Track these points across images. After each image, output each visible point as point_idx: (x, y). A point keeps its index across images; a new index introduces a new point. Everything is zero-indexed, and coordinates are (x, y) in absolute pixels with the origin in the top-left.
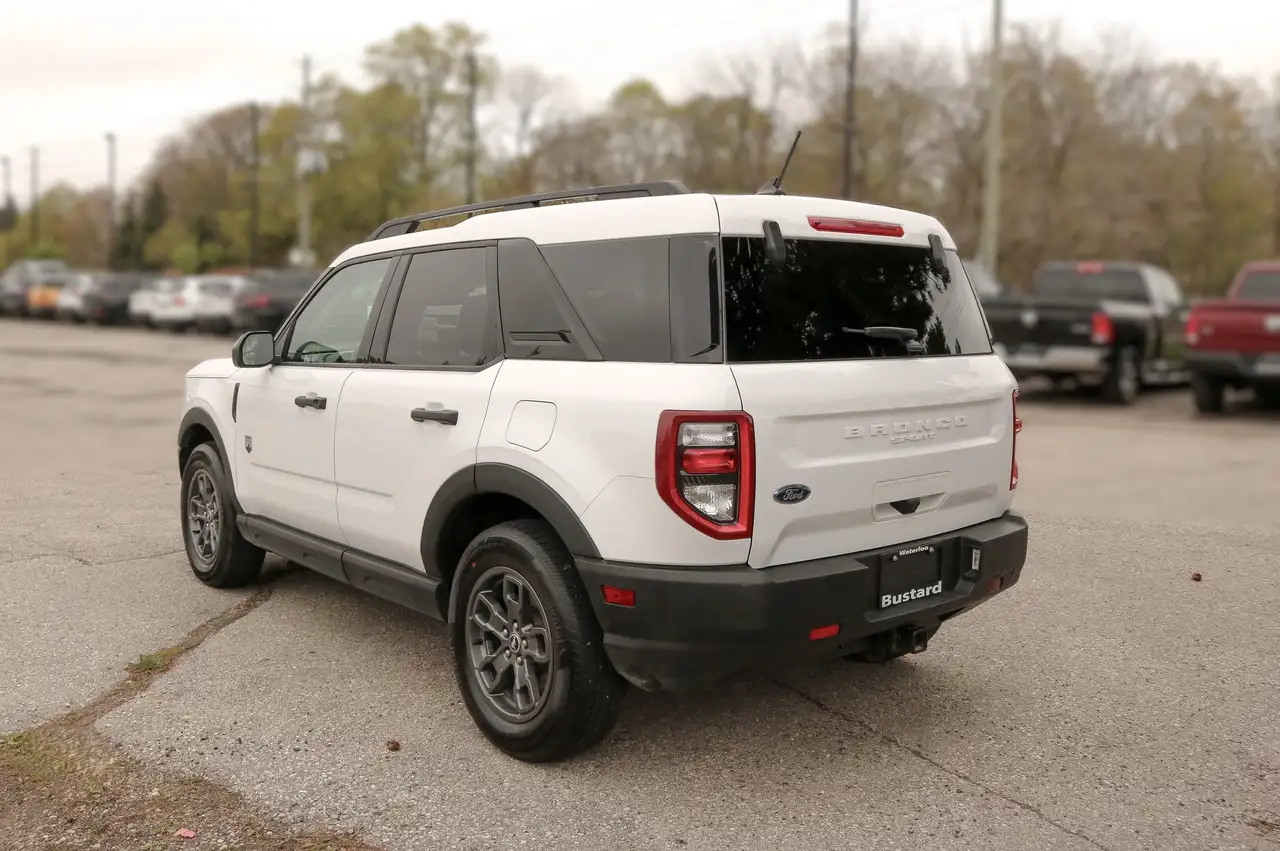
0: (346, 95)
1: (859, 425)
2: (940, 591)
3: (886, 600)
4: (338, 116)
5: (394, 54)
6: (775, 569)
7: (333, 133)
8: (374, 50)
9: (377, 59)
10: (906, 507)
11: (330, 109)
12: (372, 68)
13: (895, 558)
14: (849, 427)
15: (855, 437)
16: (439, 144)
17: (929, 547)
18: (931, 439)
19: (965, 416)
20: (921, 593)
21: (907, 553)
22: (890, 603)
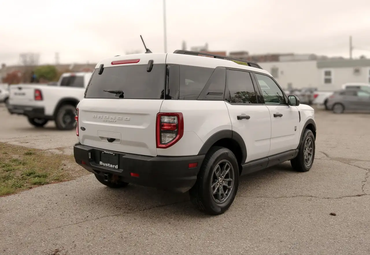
2: (117, 168)
3: (101, 163)
10: (111, 140)
13: (103, 152)
15: (94, 117)
17: (113, 153)
18: (115, 122)
19: (128, 117)
20: (111, 166)
21: (106, 152)
22: (102, 164)
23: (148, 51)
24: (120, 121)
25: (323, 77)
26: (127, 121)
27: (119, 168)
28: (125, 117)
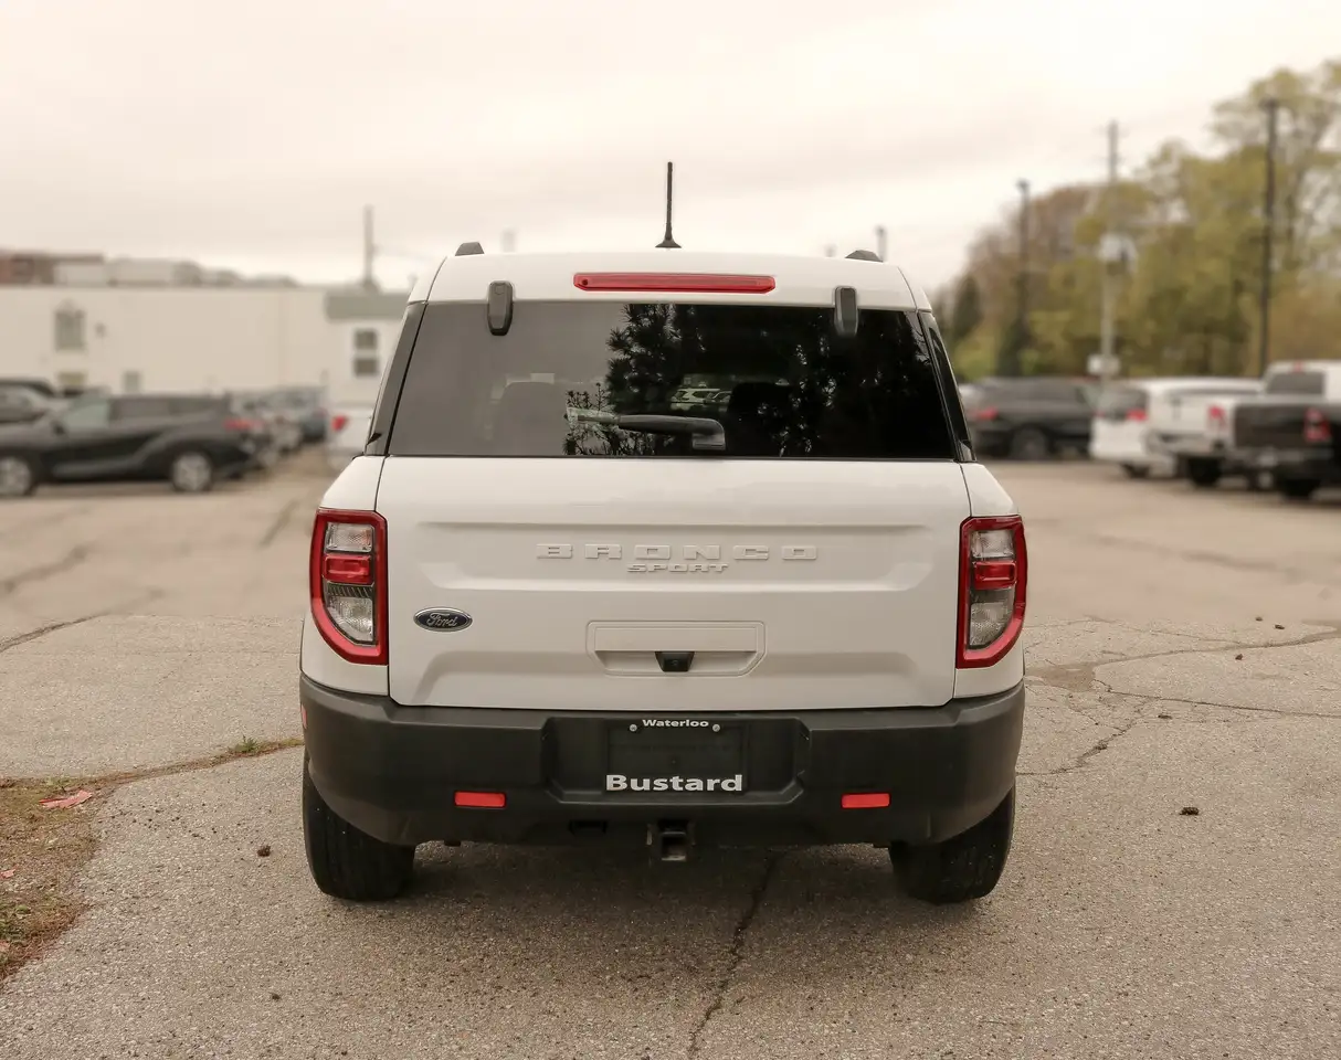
0: (1190, 165)
1: (564, 543)
2: (738, 787)
3: (615, 782)
4: (1182, 193)
5: (1246, 111)
6: (427, 711)
7: (1176, 214)
8: (1223, 107)
9: (1226, 118)
10: (676, 663)
11: (1172, 184)
12: (1221, 131)
13: (633, 727)
14: (544, 543)
15: (553, 555)
16: (1310, 220)
17: (712, 723)
18: (722, 573)
19: (809, 545)
20: (696, 784)
21: (661, 724)
22: (624, 786)
23: (669, 242)
24: (754, 563)
25: (348, 352)
26: (801, 564)
27: (747, 785)
28: (788, 546)
